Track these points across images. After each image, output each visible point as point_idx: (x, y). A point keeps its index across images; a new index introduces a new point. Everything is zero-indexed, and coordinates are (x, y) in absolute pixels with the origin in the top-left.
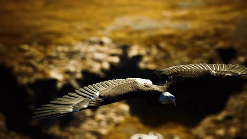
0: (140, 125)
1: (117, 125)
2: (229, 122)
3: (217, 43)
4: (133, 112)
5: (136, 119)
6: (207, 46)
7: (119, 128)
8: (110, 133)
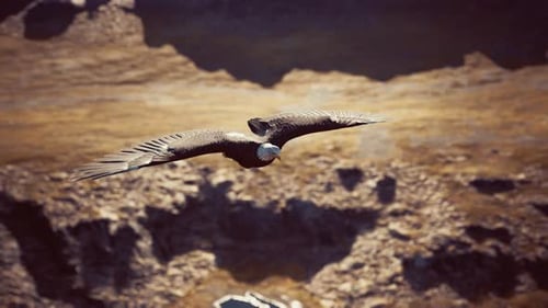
0: (232, 282)
1: (198, 283)
2: (357, 272)
3: (336, 161)
4: (221, 264)
5: (225, 273)
6: (323, 166)
7: (201, 287)
8: (189, 295)
